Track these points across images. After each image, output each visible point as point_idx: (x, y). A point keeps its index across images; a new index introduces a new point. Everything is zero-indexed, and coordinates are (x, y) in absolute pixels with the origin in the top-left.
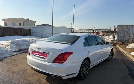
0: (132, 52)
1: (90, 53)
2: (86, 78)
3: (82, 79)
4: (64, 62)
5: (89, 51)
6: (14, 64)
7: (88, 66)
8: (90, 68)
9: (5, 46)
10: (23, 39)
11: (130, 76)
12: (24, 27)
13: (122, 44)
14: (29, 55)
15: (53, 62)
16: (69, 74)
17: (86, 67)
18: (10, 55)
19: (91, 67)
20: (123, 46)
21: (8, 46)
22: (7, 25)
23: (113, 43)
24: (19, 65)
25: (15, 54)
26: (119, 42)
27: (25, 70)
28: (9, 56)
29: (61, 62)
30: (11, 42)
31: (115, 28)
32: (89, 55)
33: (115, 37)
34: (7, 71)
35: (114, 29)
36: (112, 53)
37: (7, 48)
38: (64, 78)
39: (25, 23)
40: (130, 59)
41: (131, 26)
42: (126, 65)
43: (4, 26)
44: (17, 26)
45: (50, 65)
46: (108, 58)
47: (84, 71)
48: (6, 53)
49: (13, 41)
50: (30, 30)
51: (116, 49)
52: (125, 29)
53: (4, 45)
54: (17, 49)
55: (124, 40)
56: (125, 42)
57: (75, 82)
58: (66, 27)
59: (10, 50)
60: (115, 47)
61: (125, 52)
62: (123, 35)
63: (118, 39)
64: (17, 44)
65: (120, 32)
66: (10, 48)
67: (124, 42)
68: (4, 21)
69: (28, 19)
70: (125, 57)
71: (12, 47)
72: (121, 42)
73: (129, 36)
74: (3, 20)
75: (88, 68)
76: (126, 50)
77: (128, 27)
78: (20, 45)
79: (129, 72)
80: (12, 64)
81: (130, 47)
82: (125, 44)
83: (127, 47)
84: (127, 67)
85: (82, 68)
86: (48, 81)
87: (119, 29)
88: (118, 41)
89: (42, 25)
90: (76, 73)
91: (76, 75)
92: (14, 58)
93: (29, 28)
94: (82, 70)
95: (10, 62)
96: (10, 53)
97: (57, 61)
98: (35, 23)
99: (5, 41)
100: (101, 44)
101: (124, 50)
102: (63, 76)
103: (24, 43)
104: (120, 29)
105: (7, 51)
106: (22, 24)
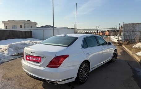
0: (138, 52)
1: (89, 55)
2: (85, 82)
3: (81, 84)
4: (59, 66)
5: (88, 53)
6: (10, 70)
7: (88, 70)
8: (90, 72)
9: (3, 50)
10: (23, 42)
11: (134, 78)
12: (25, 29)
13: (128, 44)
14: (24, 59)
15: (47, 66)
16: (65, 79)
17: (85, 70)
18: (7, 59)
19: (91, 70)
20: (129, 46)
21: (6, 50)
22: (7, 27)
23: (118, 43)
24: (15, 70)
25: (13, 58)
26: (125, 42)
27: (21, 76)
28: (6, 61)
29: (56, 66)
30: (9, 46)
31: (120, 26)
32: (88, 58)
33: (121, 36)
34: (2, 77)
35: (120, 28)
36: (115, 54)
37: (5, 52)
38: (59, 83)
39: (26, 25)
40: (135, 60)
41: (137, 24)
42: (131, 67)
43: (4, 29)
44: (18, 29)
45: (44, 69)
46: (111, 60)
47: (83, 75)
48: (3, 58)
49: (11, 45)
50: (31, 32)
51: (121, 49)
52: (131, 28)
53: (1, 50)
54: (15, 53)
55: (130, 39)
56: (132, 41)
57: (74, 87)
58: (69, 28)
59: (7, 55)
60: (120, 47)
61: (130, 53)
62: (129, 34)
63: (124, 38)
64: (16, 48)
65: (126, 31)
66: (8, 52)
67: (130, 42)
68: (4, 24)
69: (29, 21)
70: (131, 57)
71: (10, 51)
72: (127, 42)
73: (135, 35)
74: (3, 22)
75: (88, 71)
76: (132, 50)
77: (134, 25)
78: (18, 48)
79: (133, 74)
80: (8, 69)
81: (136, 47)
82: (131, 44)
83: (133, 47)
84: (132, 68)
85: (80, 71)
86: (44, 87)
87: (124, 28)
88: (123, 40)
89: (43, 27)
90: (73, 77)
91: (73, 80)
92: (11, 63)
93: (29, 31)
94: (80, 74)
95: (7, 68)
96: (8, 57)
97: (51, 66)
98: (37, 25)
99: (4, 45)
100: (103, 44)
101: (130, 50)
102: (59, 82)
103: (23, 46)
104: (126, 28)
105: (4, 56)
106: (23, 26)
